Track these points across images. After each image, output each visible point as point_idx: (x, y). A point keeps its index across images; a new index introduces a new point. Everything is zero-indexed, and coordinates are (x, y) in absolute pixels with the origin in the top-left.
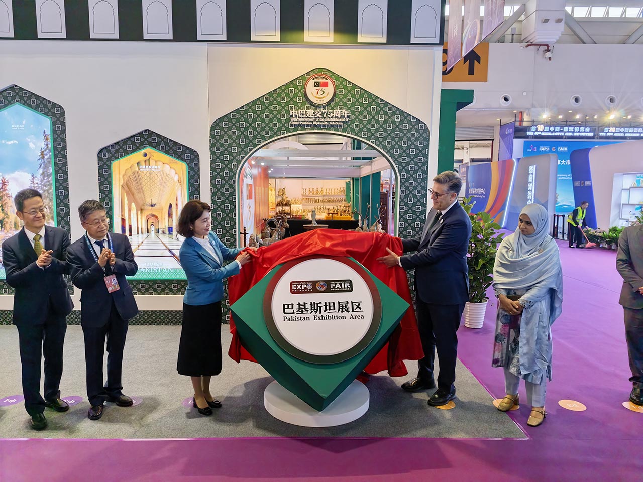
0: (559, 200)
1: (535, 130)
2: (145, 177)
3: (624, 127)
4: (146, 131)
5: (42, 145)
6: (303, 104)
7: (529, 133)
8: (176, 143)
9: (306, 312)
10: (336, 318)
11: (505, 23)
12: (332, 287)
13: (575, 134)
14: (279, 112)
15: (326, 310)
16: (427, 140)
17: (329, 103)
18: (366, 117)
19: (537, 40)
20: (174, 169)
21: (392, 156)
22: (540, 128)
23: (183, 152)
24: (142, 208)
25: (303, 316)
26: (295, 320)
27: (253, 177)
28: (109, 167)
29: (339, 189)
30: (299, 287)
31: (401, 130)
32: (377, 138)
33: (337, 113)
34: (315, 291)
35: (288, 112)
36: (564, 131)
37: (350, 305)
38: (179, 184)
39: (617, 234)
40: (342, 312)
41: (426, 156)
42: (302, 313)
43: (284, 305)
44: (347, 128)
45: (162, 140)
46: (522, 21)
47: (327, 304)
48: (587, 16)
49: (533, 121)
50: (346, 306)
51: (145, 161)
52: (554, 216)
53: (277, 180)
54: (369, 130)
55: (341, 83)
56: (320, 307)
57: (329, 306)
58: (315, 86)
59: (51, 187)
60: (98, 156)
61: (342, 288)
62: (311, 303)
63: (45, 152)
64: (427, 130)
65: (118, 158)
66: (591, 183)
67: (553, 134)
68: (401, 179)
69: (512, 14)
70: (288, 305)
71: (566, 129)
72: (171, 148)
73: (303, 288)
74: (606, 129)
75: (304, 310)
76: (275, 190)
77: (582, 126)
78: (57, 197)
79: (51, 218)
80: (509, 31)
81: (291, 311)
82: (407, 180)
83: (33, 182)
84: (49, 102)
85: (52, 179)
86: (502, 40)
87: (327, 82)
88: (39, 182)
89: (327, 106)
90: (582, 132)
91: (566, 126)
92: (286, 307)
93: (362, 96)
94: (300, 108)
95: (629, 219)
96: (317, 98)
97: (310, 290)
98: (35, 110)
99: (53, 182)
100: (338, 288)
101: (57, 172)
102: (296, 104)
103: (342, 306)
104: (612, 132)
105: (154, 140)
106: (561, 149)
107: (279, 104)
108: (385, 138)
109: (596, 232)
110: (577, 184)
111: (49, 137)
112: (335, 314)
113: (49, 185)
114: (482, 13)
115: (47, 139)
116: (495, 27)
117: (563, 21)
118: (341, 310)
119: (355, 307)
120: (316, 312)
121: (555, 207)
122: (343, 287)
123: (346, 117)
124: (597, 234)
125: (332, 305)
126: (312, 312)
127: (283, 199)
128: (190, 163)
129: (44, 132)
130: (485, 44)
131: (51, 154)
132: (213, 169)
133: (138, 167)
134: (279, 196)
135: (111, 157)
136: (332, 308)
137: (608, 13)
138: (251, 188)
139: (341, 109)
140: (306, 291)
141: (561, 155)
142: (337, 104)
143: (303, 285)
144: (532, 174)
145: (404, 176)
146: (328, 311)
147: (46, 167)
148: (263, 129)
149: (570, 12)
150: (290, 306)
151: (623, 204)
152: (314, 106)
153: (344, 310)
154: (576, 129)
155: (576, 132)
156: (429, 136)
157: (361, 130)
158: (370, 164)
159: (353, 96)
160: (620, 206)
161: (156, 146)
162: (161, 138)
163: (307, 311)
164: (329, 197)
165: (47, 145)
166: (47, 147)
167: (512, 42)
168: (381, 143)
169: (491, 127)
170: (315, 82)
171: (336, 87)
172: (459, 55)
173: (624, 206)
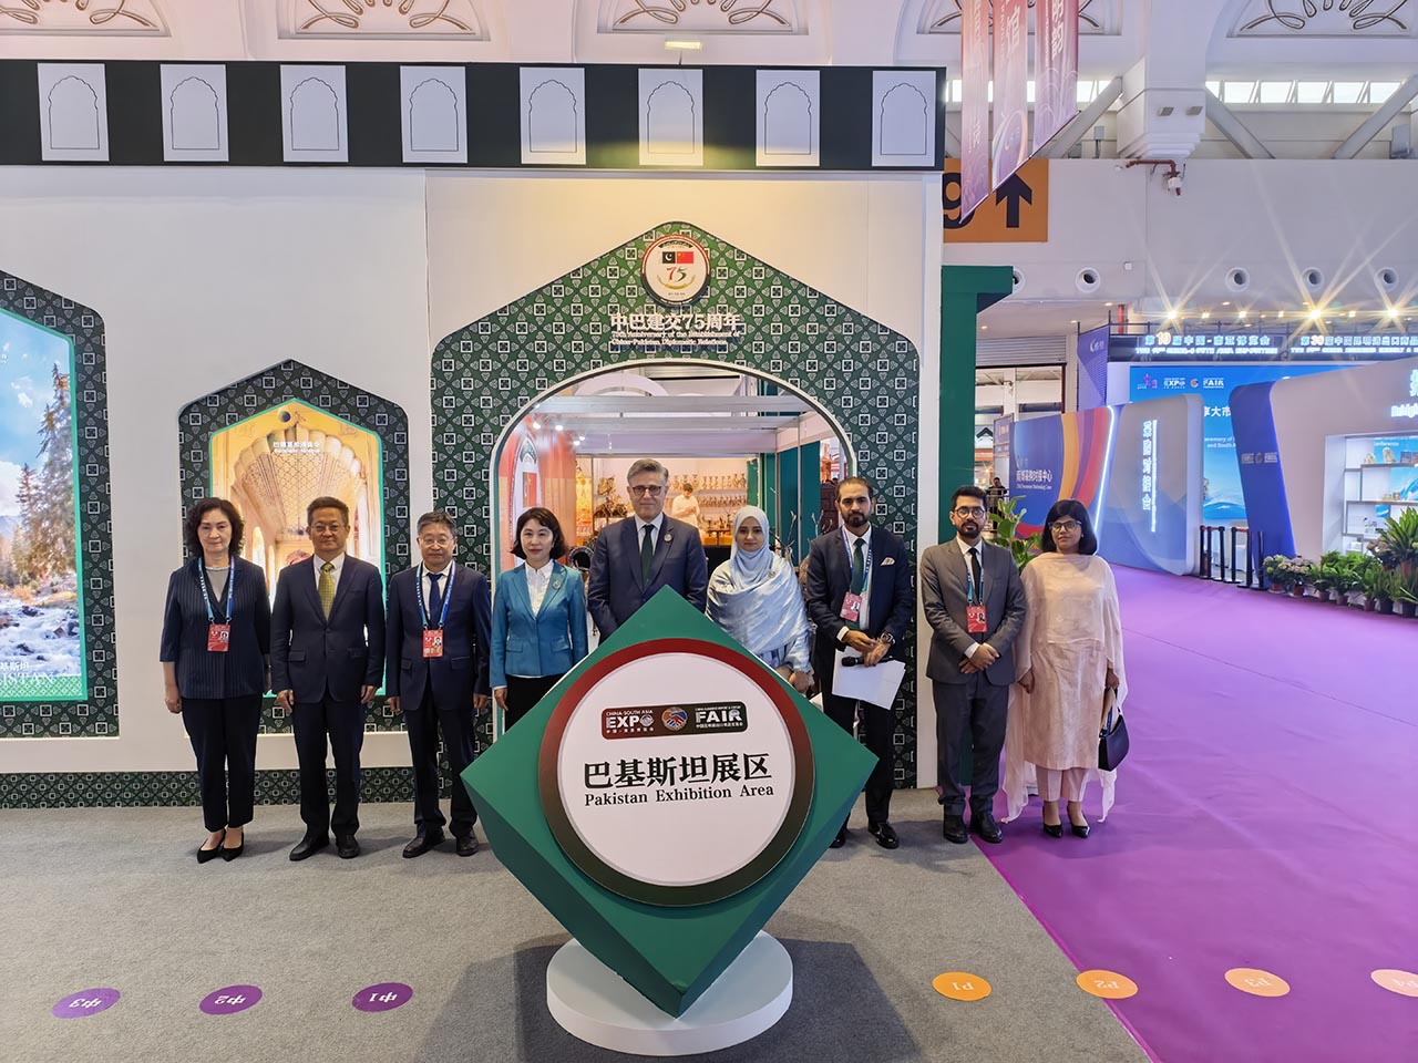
0: (1211, 492)
1: (1152, 343)
2: (287, 467)
3: (1343, 335)
4: (288, 363)
5: (50, 397)
6: (640, 301)
7: (1140, 350)
8: (354, 391)
9: (639, 782)
10: (708, 795)
11: (1080, 117)
12: (698, 721)
13: (1239, 351)
14: (587, 319)
15: (685, 776)
16: (915, 376)
17: (696, 299)
18: (777, 329)
19: (1151, 151)
20: (351, 448)
21: (838, 412)
22: (1164, 338)
23: (371, 411)
24: (279, 538)
25: (631, 791)
26: (611, 800)
27: (540, 458)
28: (205, 447)
29: (732, 478)
30: (623, 722)
31: (856, 356)
32: (803, 375)
33: (714, 319)
34: (659, 730)
35: (606, 319)
36: (1216, 344)
37: (740, 763)
38: (362, 481)
39: (1340, 569)
40: (723, 779)
41: (913, 412)
42: (630, 784)
43: (587, 767)
44: (736, 352)
45: (325, 383)
46: (1115, 113)
47: (689, 761)
48: (1252, 101)
49: (1149, 324)
50: (731, 765)
51: (286, 431)
52: (1202, 528)
53: (595, 459)
54: (785, 357)
55: (722, 254)
56: (672, 769)
57: (692, 767)
58: (665, 261)
59: (70, 496)
60: (180, 422)
61: (721, 722)
62: (651, 760)
63: (56, 415)
64: (912, 354)
65: (225, 426)
66: (1278, 456)
67: (1192, 351)
68: (858, 463)
69: (1094, 97)
70: (597, 766)
71: (1218, 340)
72: (344, 401)
73: (632, 725)
74: (1304, 340)
75: (634, 778)
76: (592, 482)
77: (1253, 334)
78: (85, 517)
79: (69, 564)
80: (1090, 134)
81: (603, 780)
82: (873, 465)
83: (27, 484)
84: (68, 302)
85: (72, 477)
86: (1075, 154)
87: (692, 253)
88: (40, 484)
89: (693, 305)
90: (1253, 346)
91: (1219, 333)
92: (592, 770)
93: (768, 283)
94: (632, 311)
95: (1362, 535)
96: (671, 287)
97: (648, 728)
98: (33, 320)
99: (74, 483)
100: (713, 722)
101: (83, 461)
102: (623, 300)
103: (723, 766)
104: (1317, 346)
105: (306, 383)
106: (1211, 383)
107: (586, 301)
108: (821, 374)
109: (1293, 564)
110: (1247, 458)
111: (67, 380)
112: (705, 785)
113: (64, 490)
114: (1031, 97)
115: (61, 385)
116: (1059, 127)
117: (1203, 111)
118: (719, 774)
119: (752, 767)
120: (662, 782)
121: (1201, 508)
122: (724, 719)
123: (734, 328)
124: (1296, 569)
125: (698, 763)
126: (652, 782)
127: (608, 501)
128: (386, 434)
129: (56, 369)
130: (1039, 162)
131: (70, 418)
132: (438, 447)
133: (270, 445)
134: (600, 494)
135: (210, 423)
136: (699, 770)
137: (1295, 94)
138: (534, 482)
139: (722, 310)
140: (638, 732)
141: (1211, 397)
142: (713, 301)
143: (631, 718)
144: (1151, 438)
145: (864, 456)
146: (690, 778)
147: (58, 448)
148: (550, 356)
149: (1216, 93)
150: (602, 769)
151: (1348, 502)
152: (663, 306)
153: (727, 775)
154: (1241, 340)
155: (1241, 346)
156: (918, 367)
157: (767, 357)
158: (797, 424)
159: (750, 283)
160: (1342, 507)
161: (311, 397)
162: (321, 379)
163: (642, 779)
164: (712, 495)
165: (61, 398)
166: (62, 404)
167: (1097, 157)
168: (812, 384)
169: (1058, 338)
170: (664, 254)
171: (712, 263)
172: (985, 186)
173: (1350, 506)
